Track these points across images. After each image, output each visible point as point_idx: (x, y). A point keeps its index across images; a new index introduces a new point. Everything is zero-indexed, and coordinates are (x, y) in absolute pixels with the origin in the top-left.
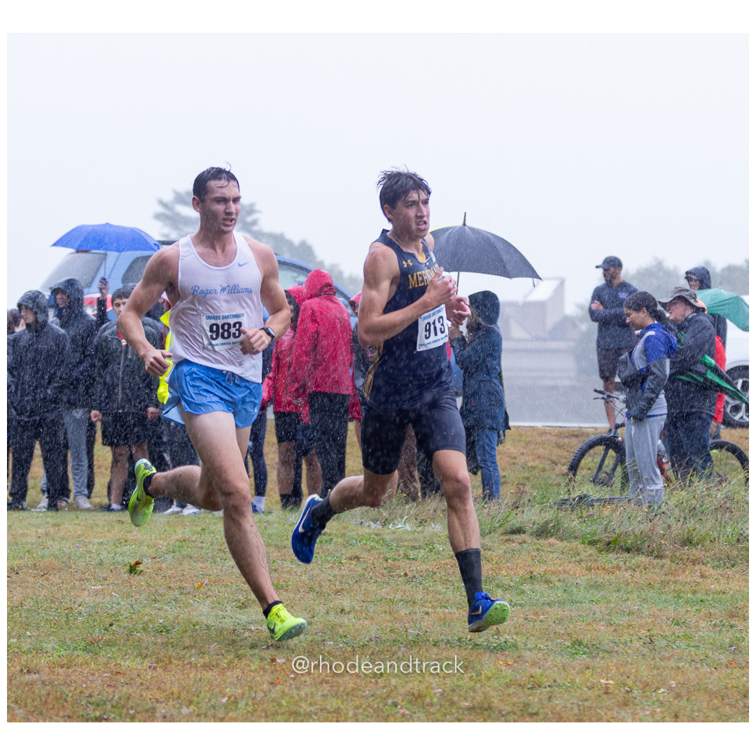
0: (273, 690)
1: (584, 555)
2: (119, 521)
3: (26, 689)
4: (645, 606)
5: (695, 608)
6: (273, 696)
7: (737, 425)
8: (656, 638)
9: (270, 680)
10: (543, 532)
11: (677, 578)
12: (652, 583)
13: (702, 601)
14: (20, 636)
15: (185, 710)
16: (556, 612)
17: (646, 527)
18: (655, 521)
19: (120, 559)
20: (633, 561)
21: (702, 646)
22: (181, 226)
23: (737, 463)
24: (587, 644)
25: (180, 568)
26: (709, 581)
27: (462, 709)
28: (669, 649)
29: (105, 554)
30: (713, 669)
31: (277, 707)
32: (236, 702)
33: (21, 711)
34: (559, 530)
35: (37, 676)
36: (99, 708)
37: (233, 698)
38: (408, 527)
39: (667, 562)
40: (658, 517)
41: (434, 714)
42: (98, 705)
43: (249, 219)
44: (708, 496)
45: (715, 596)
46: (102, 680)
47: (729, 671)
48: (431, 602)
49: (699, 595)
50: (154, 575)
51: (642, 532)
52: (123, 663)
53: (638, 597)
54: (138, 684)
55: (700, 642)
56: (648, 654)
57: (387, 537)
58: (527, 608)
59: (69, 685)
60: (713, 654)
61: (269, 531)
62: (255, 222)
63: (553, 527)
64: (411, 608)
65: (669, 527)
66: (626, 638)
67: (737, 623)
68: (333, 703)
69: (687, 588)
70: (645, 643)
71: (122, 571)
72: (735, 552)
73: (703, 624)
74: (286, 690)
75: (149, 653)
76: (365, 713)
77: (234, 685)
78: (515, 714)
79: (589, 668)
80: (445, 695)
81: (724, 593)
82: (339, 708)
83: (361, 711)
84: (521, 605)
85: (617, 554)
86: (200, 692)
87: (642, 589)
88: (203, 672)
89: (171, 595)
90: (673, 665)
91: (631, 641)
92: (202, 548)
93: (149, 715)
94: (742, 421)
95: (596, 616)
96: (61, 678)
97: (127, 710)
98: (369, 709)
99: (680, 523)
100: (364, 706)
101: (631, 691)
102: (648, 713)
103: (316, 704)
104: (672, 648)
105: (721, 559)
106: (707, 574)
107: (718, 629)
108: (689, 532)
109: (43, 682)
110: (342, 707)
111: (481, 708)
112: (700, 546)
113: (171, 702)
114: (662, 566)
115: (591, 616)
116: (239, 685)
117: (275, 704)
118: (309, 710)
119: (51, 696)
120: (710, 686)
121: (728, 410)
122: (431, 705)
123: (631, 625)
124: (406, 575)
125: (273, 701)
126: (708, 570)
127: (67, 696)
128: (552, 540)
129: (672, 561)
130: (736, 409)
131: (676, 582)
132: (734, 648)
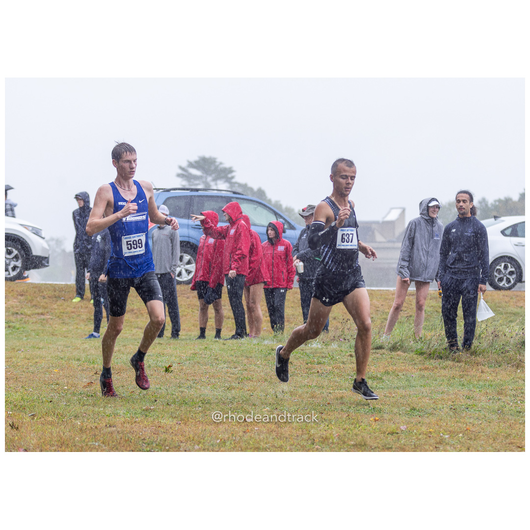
0: (245, 436)
1: (417, 361)
2: (159, 343)
3: (109, 435)
4: (451, 389)
5: (478, 389)
6: (245, 439)
8: (456, 406)
9: (244, 430)
10: (394, 348)
11: (469, 373)
14: (105, 406)
15: (196, 447)
16: (402, 392)
19: (160, 364)
20: (444, 364)
21: (482, 410)
22: (192, 180)
24: (419, 409)
25: (193, 369)
26: (486, 375)
27: (349, 445)
29: (152, 361)
30: (489, 423)
31: (247, 445)
32: (225, 442)
33: (106, 448)
34: (402, 347)
35: (115, 428)
36: (149, 446)
37: (223, 440)
38: (319, 346)
39: (462, 364)
41: (334, 448)
42: (149, 444)
43: (230, 176)
45: (490, 383)
46: (151, 431)
47: (497, 424)
48: (332, 387)
49: (480, 383)
50: (179, 373)
52: (162, 421)
54: (170, 432)
55: (481, 408)
56: (452, 415)
57: (308, 351)
58: (385, 390)
59: (132, 434)
60: (489, 415)
61: (242, 348)
62: (233, 177)
63: (400, 345)
64: (321, 390)
66: (440, 406)
67: (502, 397)
68: (279, 443)
69: (474, 378)
71: (162, 371)
72: (501, 359)
73: (483, 398)
74: (253, 436)
75: (176, 416)
76: (296, 448)
77: (224, 433)
78: (379, 448)
79: (420, 423)
80: (340, 438)
81: (494, 381)
82: (282, 445)
83: (294, 446)
84: (382, 388)
85: (435, 359)
86: (205, 437)
88: (207, 426)
89: (189, 383)
91: (443, 408)
92: (205, 358)
93: (177, 449)
94: (504, 286)
95: (424, 394)
96: (128, 429)
97: (165, 447)
98: (298, 446)
100: (295, 444)
101: (443, 436)
103: (269, 443)
105: (492, 363)
107: (491, 401)
108: (475, 348)
109: (118, 432)
110: (283, 445)
111: (360, 445)
112: (481, 355)
113: (189, 443)
114: (460, 367)
115: (421, 394)
116: (226, 432)
117: (246, 443)
118: (265, 446)
119: (122, 439)
121: (496, 280)
122: (333, 443)
123: (443, 399)
124: (318, 372)
125: (245, 441)
126: (486, 369)
127: (132, 439)
128: (399, 353)
129: (465, 364)
130: (501, 280)
131: (467, 375)
132: (500, 412)
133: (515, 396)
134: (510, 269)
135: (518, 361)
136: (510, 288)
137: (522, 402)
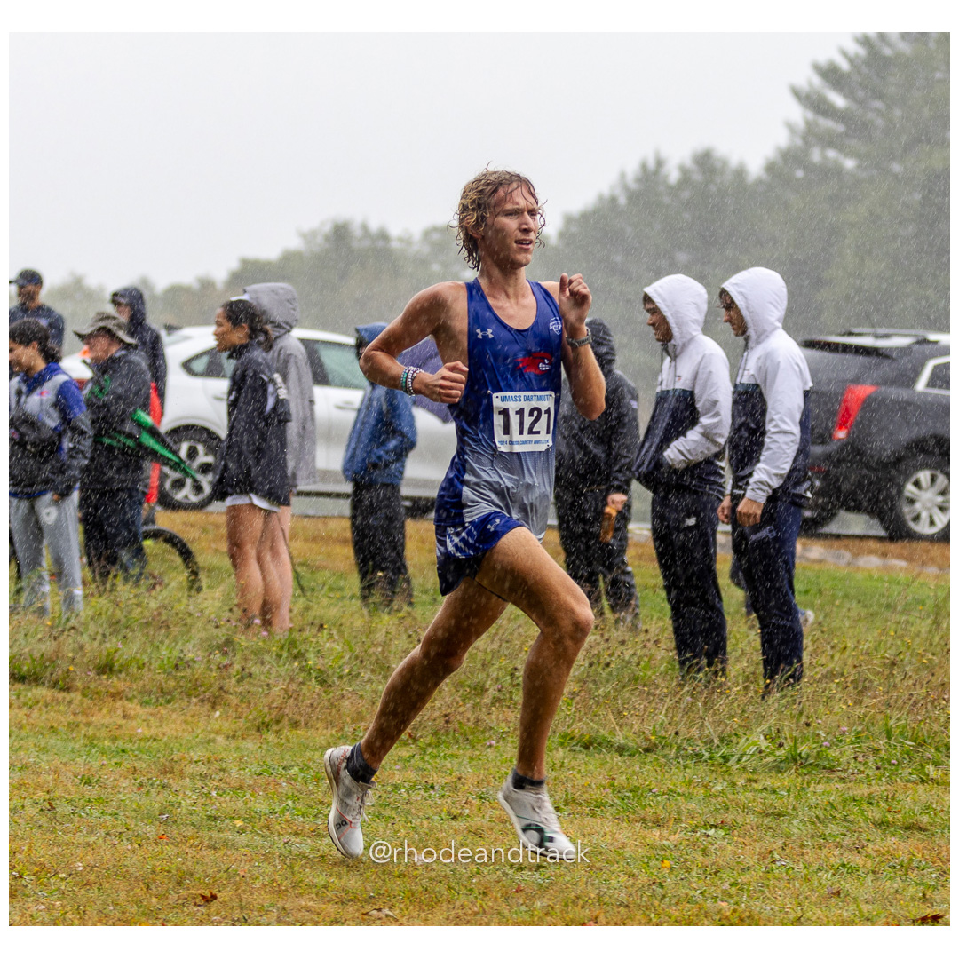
4: (44, 758)
5: (115, 760)
7: (179, 507)
8: (58, 802)
11: (91, 719)
12: (55, 725)
13: (123, 751)
17: (48, 647)
18: (61, 639)
20: (30, 695)
21: (122, 814)
23: (178, 560)
26: (134, 723)
28: (76, 818)
30: (136, 846)
39: (76, 696)
40: (66, 633)
44: (137, 605)
45: (142, 744)
47: (159, 849)
49: (120, 744)
51: (42, 655)
53: (35, 745)
55: (119, 808)
56: (45, 825)
60: (136, 825)
65: (82, 647)
67: (171, 781)
69: (103, 733)
70: (42, 810)
72: (172, 683)
73: (124, 783)
81: (155, 740)
87: (42, 734)
90: (81, 841)
91: (23, 807)
94: (185, 501)
99: (96, 644)
101: (20, 877)
102: (43, 907)
104: (80, 816)
105: (151, 693)
106: (132, 713)
107: (145, 789)
108: (109, 655)
112: (123, 674)
114: (71, 703)
120: (132, 870)
121: (168, 486)
123: (24, 784)
126: (134, 708)
129: (84, 695)
130: (179, 484)
131: (88, 724)
132: (166, 817)
133: (203, 777)
134: (204, 458)
135: (215, 688)
136: (201, 506)
137: (221, 792)
